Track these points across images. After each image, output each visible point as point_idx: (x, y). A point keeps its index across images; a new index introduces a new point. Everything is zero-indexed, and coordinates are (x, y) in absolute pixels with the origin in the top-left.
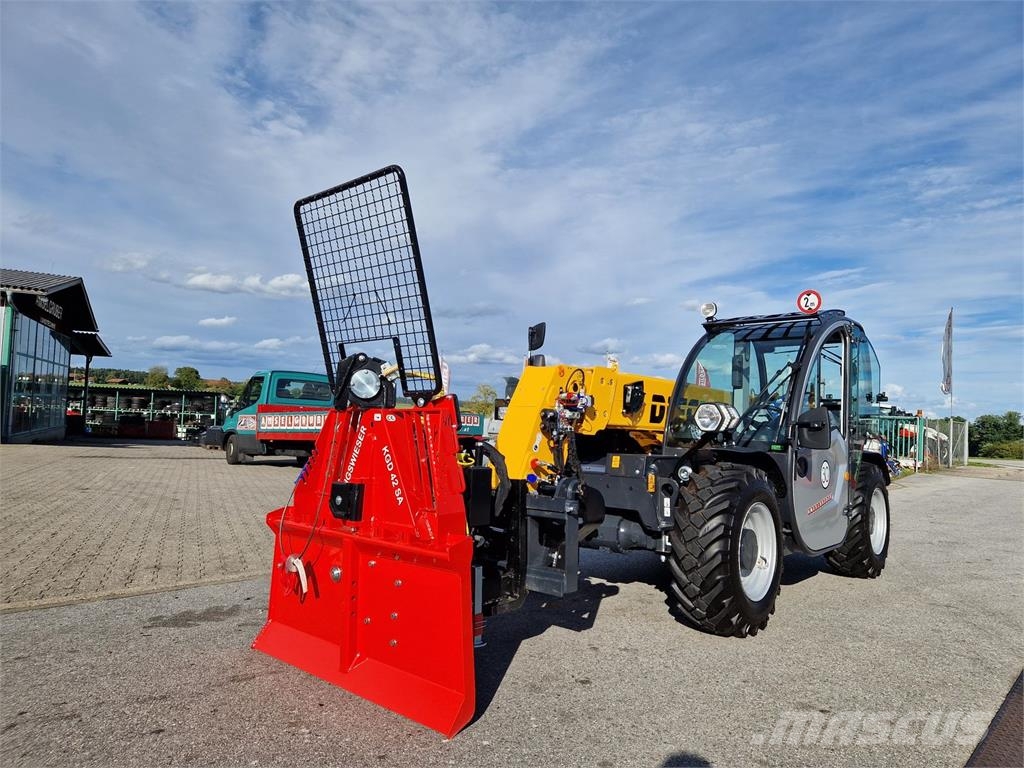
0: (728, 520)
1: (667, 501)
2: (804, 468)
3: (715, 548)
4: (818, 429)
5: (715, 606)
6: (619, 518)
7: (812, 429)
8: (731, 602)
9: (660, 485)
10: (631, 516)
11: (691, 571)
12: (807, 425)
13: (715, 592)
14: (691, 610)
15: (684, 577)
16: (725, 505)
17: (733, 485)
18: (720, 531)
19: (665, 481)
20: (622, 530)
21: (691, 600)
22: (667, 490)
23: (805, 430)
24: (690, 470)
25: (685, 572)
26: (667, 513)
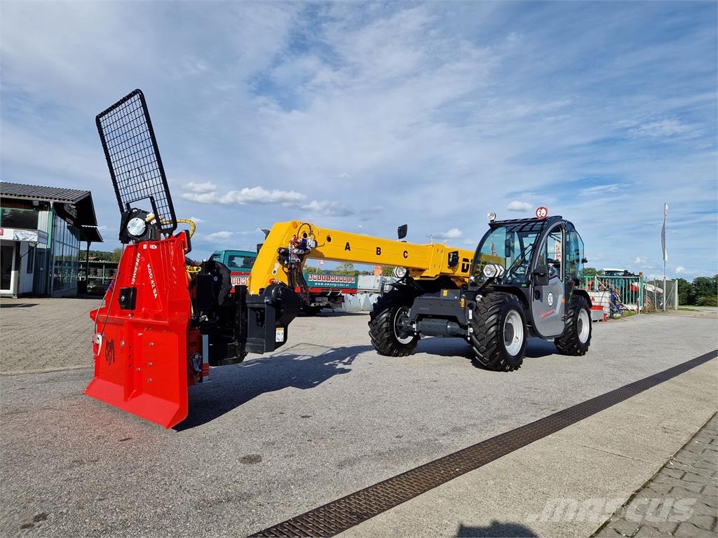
0: (499, 316)
1: (470, 312)
2: (538, 295)
3: (492, 329)
4: (543, 276)
5: (493, 356)
6: (447, 320)
7: (540, 276)
8: (500, 354)
9: (467, 304)
10: (453, 319)
11: (481, 340)
12: (538, 274)
13: (493, 349)
14: (481, 359)
15: (479, 343)
16: (497, 310)
17: (501, 301)
18: (495, 321)
19: (469, 302)
20: (449, 327)
21: (482, 353)
22: (471, 306)
23: (537, 276)
24: (481, 296)
25: (479, 341)
26: (471, 317)
